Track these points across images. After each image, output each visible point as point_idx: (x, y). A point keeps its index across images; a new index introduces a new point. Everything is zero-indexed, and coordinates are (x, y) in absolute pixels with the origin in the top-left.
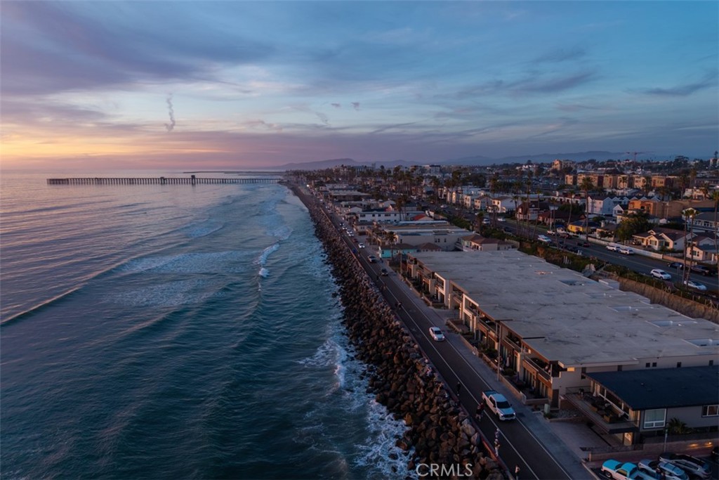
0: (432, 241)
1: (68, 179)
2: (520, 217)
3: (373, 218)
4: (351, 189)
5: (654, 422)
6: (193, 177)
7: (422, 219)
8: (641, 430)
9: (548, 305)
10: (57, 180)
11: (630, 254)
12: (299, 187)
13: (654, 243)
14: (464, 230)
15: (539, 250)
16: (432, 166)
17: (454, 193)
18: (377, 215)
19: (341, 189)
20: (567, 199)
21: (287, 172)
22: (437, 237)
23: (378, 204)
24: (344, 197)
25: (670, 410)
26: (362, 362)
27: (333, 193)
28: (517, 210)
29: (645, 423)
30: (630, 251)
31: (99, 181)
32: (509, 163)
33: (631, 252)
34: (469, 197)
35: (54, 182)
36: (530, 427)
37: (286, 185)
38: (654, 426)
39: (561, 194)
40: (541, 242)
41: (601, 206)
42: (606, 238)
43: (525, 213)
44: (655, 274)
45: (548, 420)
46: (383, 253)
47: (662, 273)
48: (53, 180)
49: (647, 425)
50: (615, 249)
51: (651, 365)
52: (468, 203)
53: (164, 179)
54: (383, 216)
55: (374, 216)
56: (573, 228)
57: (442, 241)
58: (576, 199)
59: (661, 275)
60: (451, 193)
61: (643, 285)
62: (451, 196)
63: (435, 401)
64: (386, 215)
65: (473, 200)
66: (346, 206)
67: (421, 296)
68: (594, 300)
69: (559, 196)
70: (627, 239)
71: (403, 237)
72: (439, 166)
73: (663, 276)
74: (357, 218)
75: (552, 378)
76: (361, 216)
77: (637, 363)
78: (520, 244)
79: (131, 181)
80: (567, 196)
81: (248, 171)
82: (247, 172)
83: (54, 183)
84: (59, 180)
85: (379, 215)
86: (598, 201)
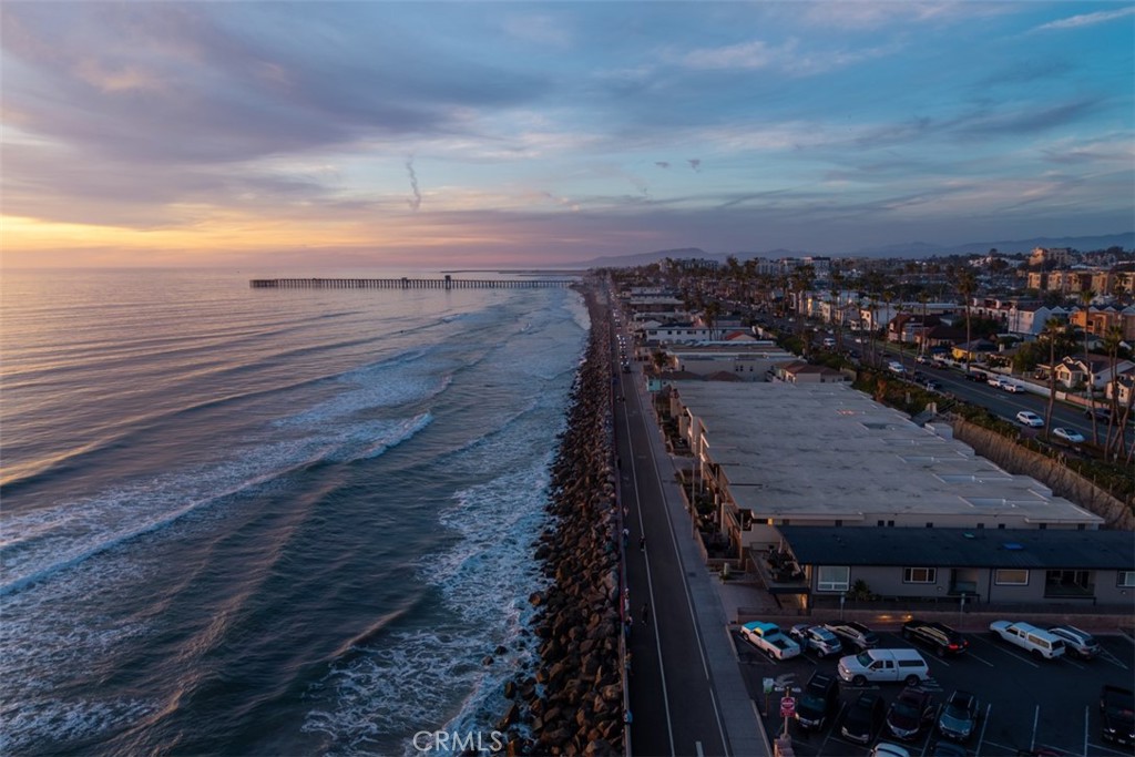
0: (730, 369)
1: (277, 281)
2: (892, 337)
3: (666, 336)
4: (666, 295)
5: (833, 584)
6: (448, 278)
7: (739, 337)
8: (814, 592)
9: (811, 450)
10: (262, 281)
11: (1017, 392)
12: (597, 293)
13: (1065, 376)
14: (790, 354)
15: (879, 384)
16: (818, 258)
17: (810, 300)
18: (675, 333)
19: (652, 295)
20: (989, 309)
21: (591, 270)
22: (739, 363)
23: (688, 317)
24: (648, 306)
25: (853, 568)
26: (547, 513)
27: (634, 301)
28: (888, 326)
29: (820, 583)
30: (1018, 387)
31: (318, 283)
32: (961, 255)
33: (1019, 389)
34: (828, 307)
35: (259, 284)
36: (692, 588)
37: (579, 291)
38: (833, 589)
39: (983, 302)
40: (891, 372)
41: (1031, 320)
42: (997, 369)
43: (899, 331)
44: (1022, 419)
45: (722, 582)
46: (651, 384)
47: (1030, 417)
48: (258, 282)
49: (823, 586)
50: (998, 384)
51: (886, 524)
52: (827, 315)
53: (407, 281)
54: (684, 333)
55: (670, 333)
56: (958, 353)
57: (746, 369)
58: (1002, 311)
59: (1028, 420)
60: (805, 299)
61: (990, 433)
62: (806, 306)
63: (595, 554)
64: (689, 333)
65: (832, 312)
66: (639, 319)
67: (667, 440)
68: (889, 448)
69: (978, 305)
70: (1028, 370)
71: (686, 363)
72: (829, 259)
73: (1030, 421)
74: (644, 336)
75: (741, 532)
76: (650, 333)
77: (862, 518)
78: (858, 375)
80: (988, 306)
81: (534, 269)
82: (533, 272)
83: (258, 286)
84: (266, 281)
85: (679, 333)
86: (1027, 314)
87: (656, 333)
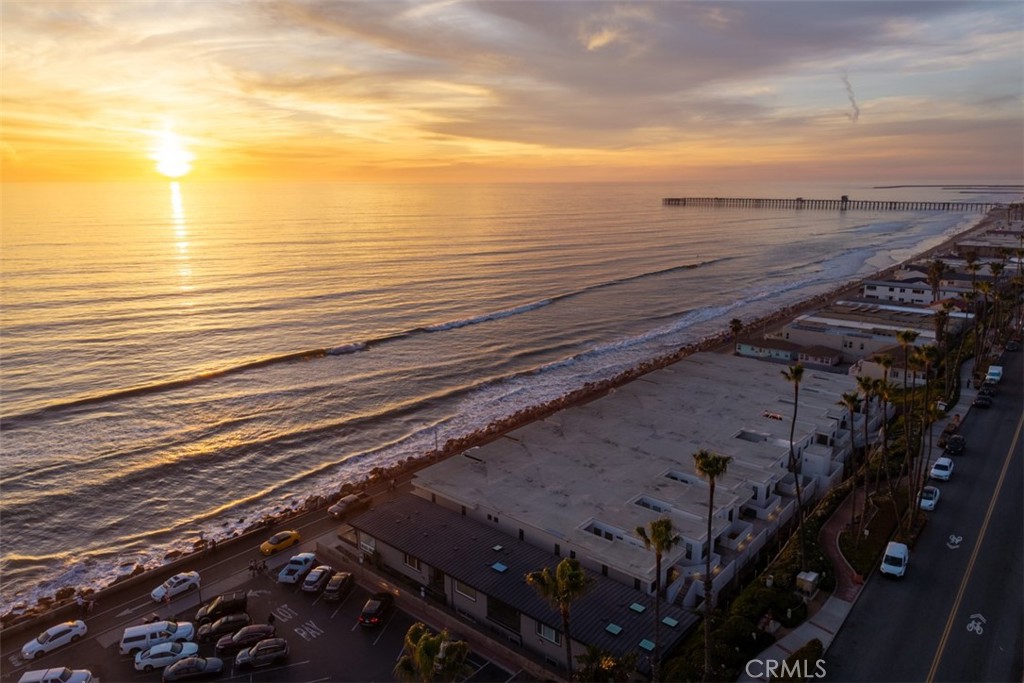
0: (838, 344)
1: (684, 199)
3: (891, 294)
5: (368, 547)
6: (845, 198)
10: (673, 200)
18: (897, 290)
22: (849, 339)
25: (376, 540)
29: (362, 543)
31: (719, 202)
46: (739, 348)
48: (670, 200)
49: (363, 546)
53: (803, 202)
54: (909, 292)
55: (892, 290)
57: (856, 346)
64: (914, 292)
71: (791, 332)
74: (861, 290)
76: (869, 288)
79: (758, 203)
85: (902, 291)
87: (875, 288)
